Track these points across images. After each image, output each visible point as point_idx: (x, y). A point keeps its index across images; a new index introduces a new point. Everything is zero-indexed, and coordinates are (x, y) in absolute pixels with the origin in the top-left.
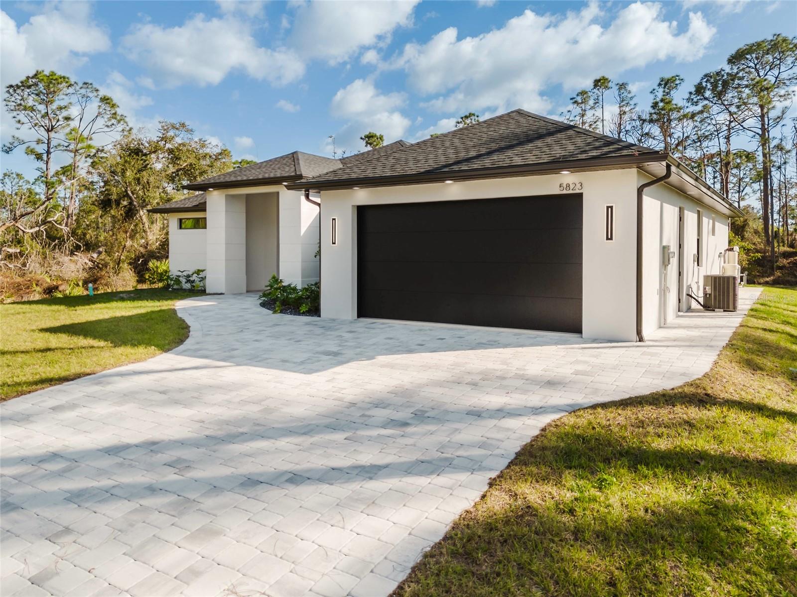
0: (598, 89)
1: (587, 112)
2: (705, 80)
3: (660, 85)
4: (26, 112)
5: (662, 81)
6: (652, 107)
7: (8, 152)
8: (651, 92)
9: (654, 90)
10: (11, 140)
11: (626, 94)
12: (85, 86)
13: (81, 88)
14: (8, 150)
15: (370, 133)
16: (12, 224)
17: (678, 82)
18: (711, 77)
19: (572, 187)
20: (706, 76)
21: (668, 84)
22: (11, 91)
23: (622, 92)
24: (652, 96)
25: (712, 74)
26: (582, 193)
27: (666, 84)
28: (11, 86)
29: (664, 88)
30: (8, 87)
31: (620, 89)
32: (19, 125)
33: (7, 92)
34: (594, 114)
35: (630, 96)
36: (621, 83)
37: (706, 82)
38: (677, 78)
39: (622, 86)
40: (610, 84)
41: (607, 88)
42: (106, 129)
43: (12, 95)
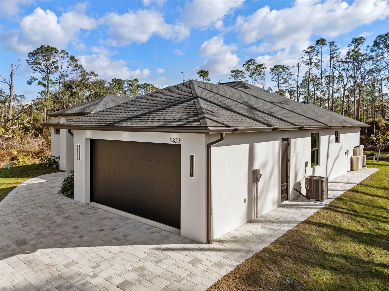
0: (319, 45)
1: (313, 57)
2: (379, 39)
3: (352, 42)
4: (37, 65)
5: (354, 40)
6: (347, 54)
7: (30, 84)
8: (348, 46)
9: (349, 45)
10: (31, 79)
11: (334, 47)
12: (62, 52)
13: (60, 53)
14: (30, 83)
15: (201, 70)
16: (4, 124)
17: (362, 40)
18: (382, 37)
19: (176, 140)
20: (379, 36)
21: (357, 41)
22: (31, 55)
23: (332, 46)
24: (348, 48)
25: (382, 36)
26: (180, 145)
27: (356, 42)
28: (30, 53)
29: (355, 44)
30: (29, 54)
31: (330, 45)
32: (35, 71)
33: (28, 56)
34: (317, 59)
35: (336, 48)
36: (331, 41)
37: (379, 40)
38: (362, 38)
39: (332, 43)
40: (326, 42)
41: (324, 44)
42: (73, 72)
43: (31, 57)
